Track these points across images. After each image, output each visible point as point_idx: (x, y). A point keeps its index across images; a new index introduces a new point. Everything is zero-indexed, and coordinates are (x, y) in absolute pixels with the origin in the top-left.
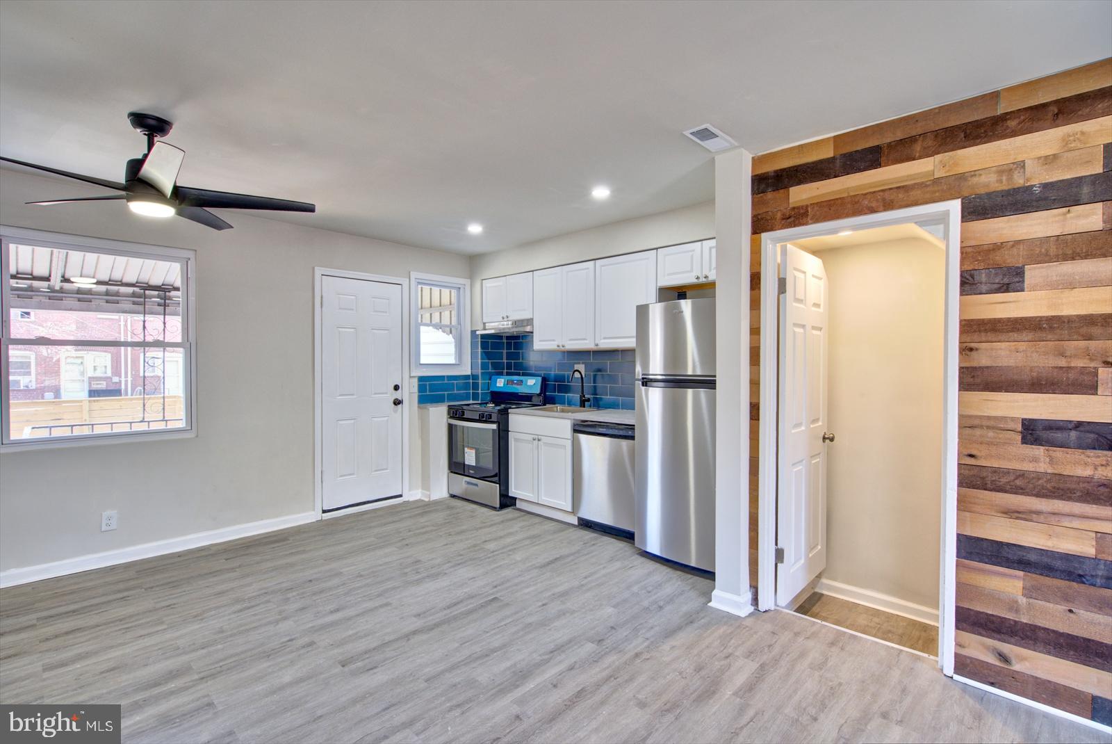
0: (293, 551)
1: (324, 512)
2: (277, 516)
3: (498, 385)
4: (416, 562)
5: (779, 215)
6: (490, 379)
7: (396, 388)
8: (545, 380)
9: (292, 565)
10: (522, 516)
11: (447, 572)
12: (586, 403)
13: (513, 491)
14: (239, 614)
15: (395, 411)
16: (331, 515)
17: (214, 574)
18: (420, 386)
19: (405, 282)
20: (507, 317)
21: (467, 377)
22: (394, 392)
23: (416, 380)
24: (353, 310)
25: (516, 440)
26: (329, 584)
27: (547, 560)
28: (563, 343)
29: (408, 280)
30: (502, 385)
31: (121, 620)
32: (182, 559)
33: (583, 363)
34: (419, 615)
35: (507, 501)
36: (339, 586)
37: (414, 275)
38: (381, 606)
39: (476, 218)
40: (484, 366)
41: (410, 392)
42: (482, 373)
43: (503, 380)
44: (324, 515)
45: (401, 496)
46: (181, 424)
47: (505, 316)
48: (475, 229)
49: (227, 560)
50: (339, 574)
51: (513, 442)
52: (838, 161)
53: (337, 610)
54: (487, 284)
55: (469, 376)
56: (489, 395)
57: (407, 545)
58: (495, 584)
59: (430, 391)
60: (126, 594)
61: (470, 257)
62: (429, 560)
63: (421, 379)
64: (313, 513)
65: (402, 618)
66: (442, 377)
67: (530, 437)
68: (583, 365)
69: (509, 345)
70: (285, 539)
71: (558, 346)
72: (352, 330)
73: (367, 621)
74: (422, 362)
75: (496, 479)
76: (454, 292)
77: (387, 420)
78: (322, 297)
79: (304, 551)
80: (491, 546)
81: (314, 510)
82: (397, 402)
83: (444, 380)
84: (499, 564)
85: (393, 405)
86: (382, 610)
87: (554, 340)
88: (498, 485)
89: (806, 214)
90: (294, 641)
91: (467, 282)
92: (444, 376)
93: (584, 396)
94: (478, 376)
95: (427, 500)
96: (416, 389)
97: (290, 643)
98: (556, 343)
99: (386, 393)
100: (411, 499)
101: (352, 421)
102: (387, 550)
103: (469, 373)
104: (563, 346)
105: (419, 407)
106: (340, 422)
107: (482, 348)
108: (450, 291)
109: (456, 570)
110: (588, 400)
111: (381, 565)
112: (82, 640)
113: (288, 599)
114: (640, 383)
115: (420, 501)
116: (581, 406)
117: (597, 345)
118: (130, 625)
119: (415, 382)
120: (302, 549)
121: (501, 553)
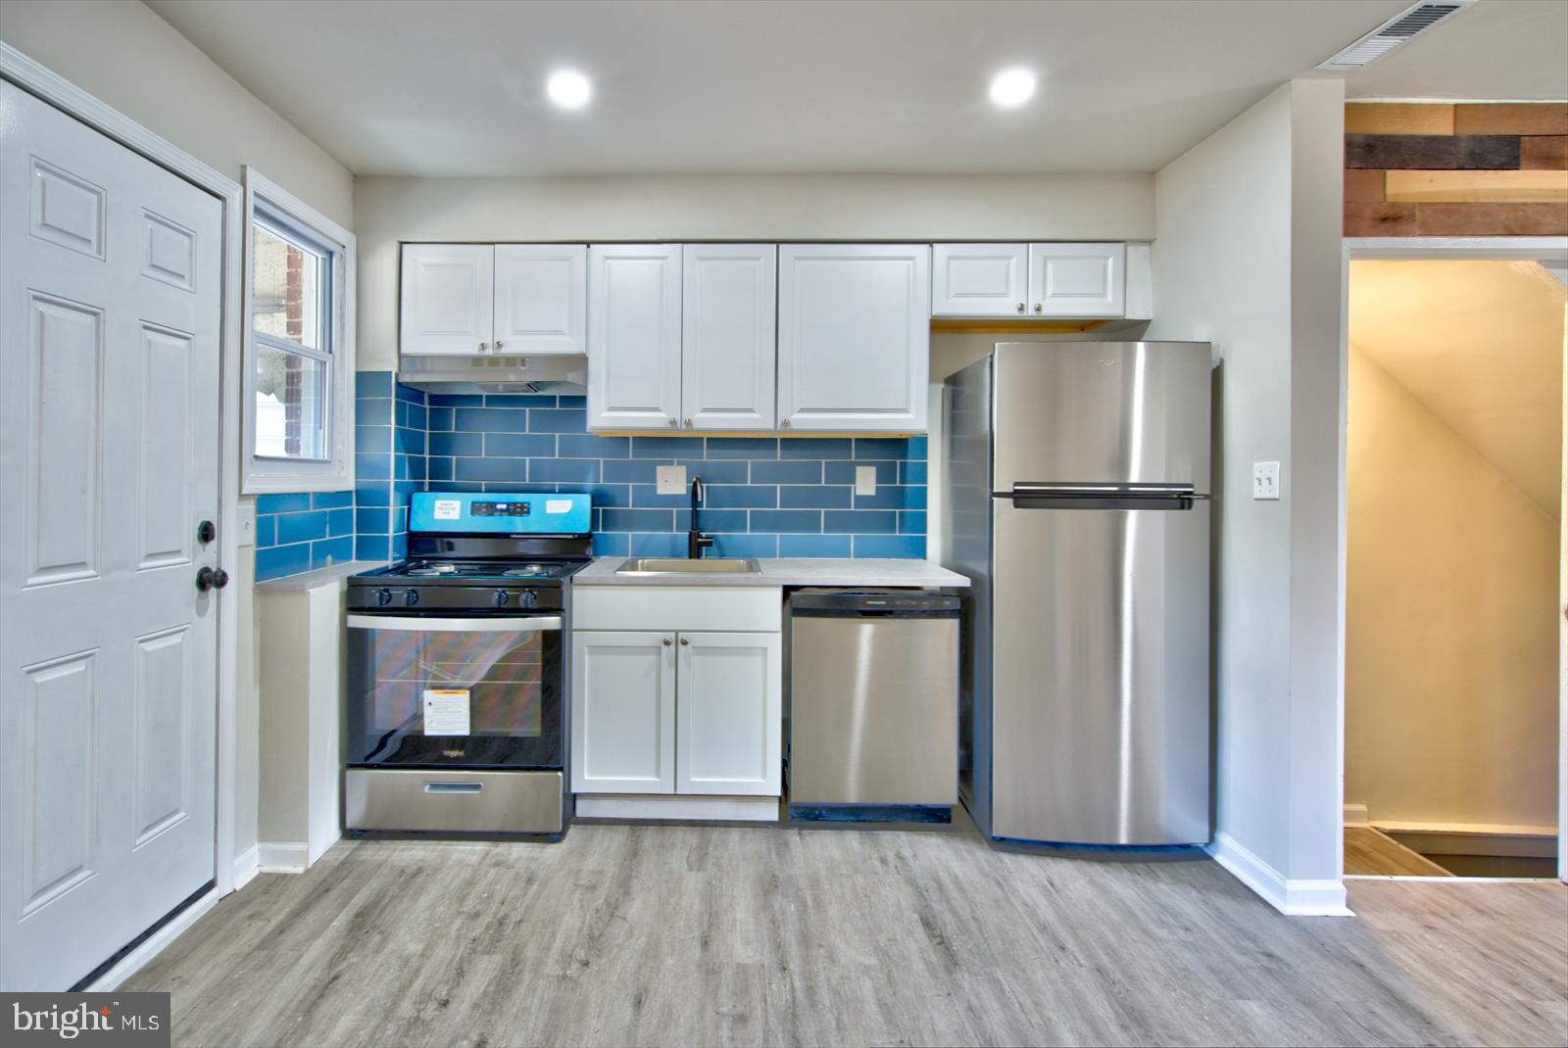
3: (435, 515)
5: (1368, 212)
6: (409, 501)
7: (206, 533)
15: (203, 610)
18: (259, 524)
19: (234, 195)
20: (493, 344)
22: (199, 546)
23: (252, 507)
28: (688, 418)
29: (240, 191)
30: (454, 516)
33: (679, 464)
41: (238, 544)
43: (454, 504)
45: (212, 886)
52: (1463, 144)
59: (281, 539)
61: (356, 177)
63: (263, 503)
66: (304, 498)
67: (652, 639)
71: (672, 423)
82: (210, 580)
83: (308, 507)
85: (198, 590)
88: (560, 774)
89: (1411, 217)
91: (351, 241)
92: (306, 494)
93: (699, 535)
96: (252, 535)
99: (181, 551)
101: (83, 665)
103: (351, 485)
104: (686, 424)
105: (257, 590)
106: (37, 676)
107: (397, 419)
117: (784, 424)
119: (251, 513)
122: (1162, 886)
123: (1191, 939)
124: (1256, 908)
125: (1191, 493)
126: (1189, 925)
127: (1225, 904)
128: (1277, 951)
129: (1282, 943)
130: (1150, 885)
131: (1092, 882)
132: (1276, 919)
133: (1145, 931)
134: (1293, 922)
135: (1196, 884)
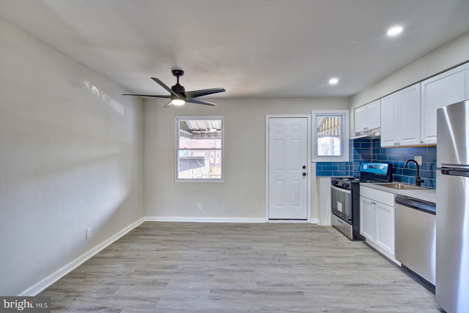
0: (246, 233)
1: (270, 219)
2: (250, 217)
3: (364, 168)
4: (284, 255)
6: (360, 165)
7: (304, 167)
8: (390, 166)
9: (240, 239)
10: (365, 248)
11: (292, 266)
12: (421, 183)
13: (362, 232)
14: (207, 252)
15: (304, 179)
16: (271, 222)
17: (217, 234)
18: (317, 167)
19: (309, 116)
20: (367, 128)
21: (347, 163)
22: (303, 169)
23: (315, 164)
24: (283, 132)
25: (364, 202)
26: (243, 252)
27: (355, 282)
28: (399, 142)
29: (310, 115)
30: (366, 168)
31: (182, 241)
32: (217, 225)
33: (420, 156)
34: (259, 283)
35: (357, 237)
36: (245, 254)
37: (314, 112)
38: (250, 271)
39: (333, 75)
40: (355, 157)
41: (311, 170)
42: (354, 161)
43: (367, 165)
44: (269, 221)
45: (306, 220)
46: (219, 177)
47: (365, 128)
48: (334, 81)
49: (226, 230)
50: (250, 249)
51: (362, 203)
53: (233, 265)
54: (357, 111)
55: (348, 162)
56: (360, 173)
57: (289, 245)
58: (309, 283)
59: (322, 170)
60: (191, 233)
61: (349, 98)
62: (291, 256)
63: (318, 163)
64: (265, 219)
65: (251, 281)
66: (331, 163)
67: (370, 201)
68: (421, 157)
69: (374, 144)
70: (249, 227)
71: (395, 144)
72: (299, 141)
73: (238, 275)
74: (318, 155)
75: (350, 222)
76: (340, 118)
77: (300, 182)
78: (269, 128)
79: (250, 234)
80: (328, 260)
81: (265, 218)
82: (304, 174)
83: (332, 164)
84: (323, 273)
85: (303, 176)
86: (248, 273)
87: (393, 140)
88: (352, 226)
90: (209, 272)
91: (347, 112)
92: (332, 162)
93: (419, 178)
94: (352, 162)
95: (319, 224)
96: (315, 168)
97: (207, 271)
98: (394, 142)
99: (299, 170)
100: (312, 223)
101: (282, 182)
102: (278, 245)
103: (348, 160)
104: (398, 144)
105: (316, 177)
106: (277, 181)
107: (354, 147)
108: (338, 118)
109: (298, 267)
110: (423, 181)
111: (268, 251)
112: (170, 244)
113: (225, 253)
114: (440, 171)
115: (316, 224)
116: (417, 185)
117: (422, 142)
118: (182, 244)
119: (314, 165)
120: (250, 233)
121: (330, 267)
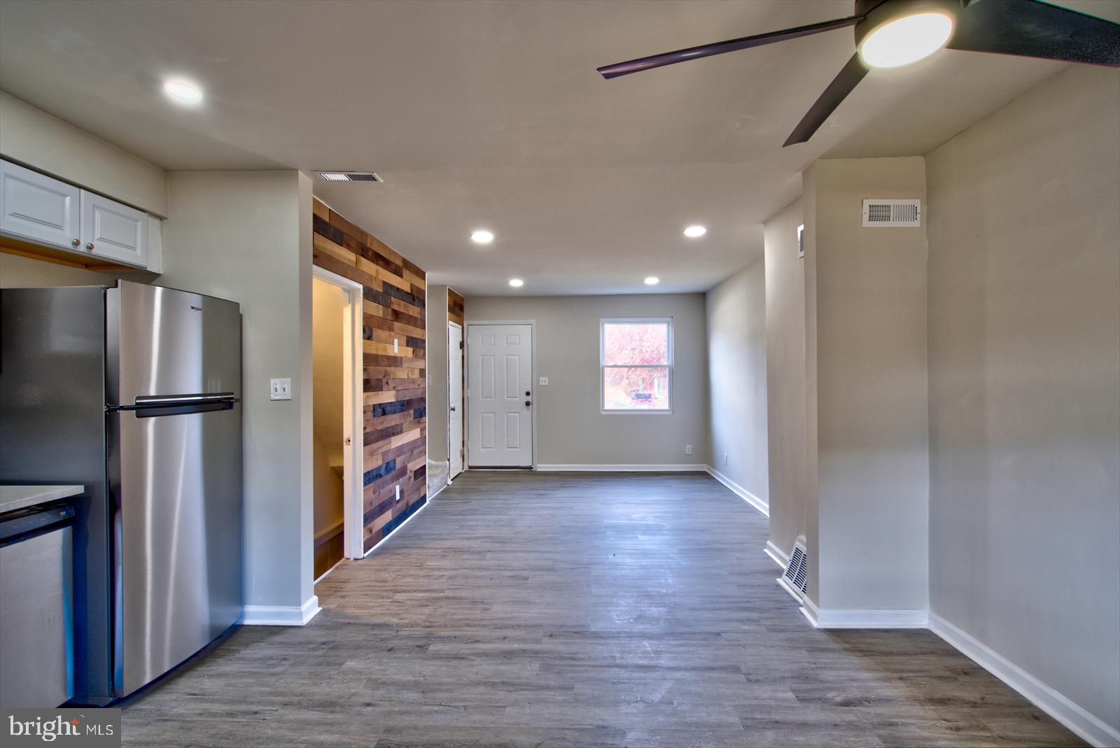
122: (242, 652)
123: (293, 662)
124: (291, 631)
125: (232, 398)
126: (283, 657)
127: (277, 638)
128: (324, 640)
129: (321, 636)
130: (238, 655)
131: (211, 677)
132: (304, 629)
133: (272, 674)
134: (310, 626)
135: (255, 640)
